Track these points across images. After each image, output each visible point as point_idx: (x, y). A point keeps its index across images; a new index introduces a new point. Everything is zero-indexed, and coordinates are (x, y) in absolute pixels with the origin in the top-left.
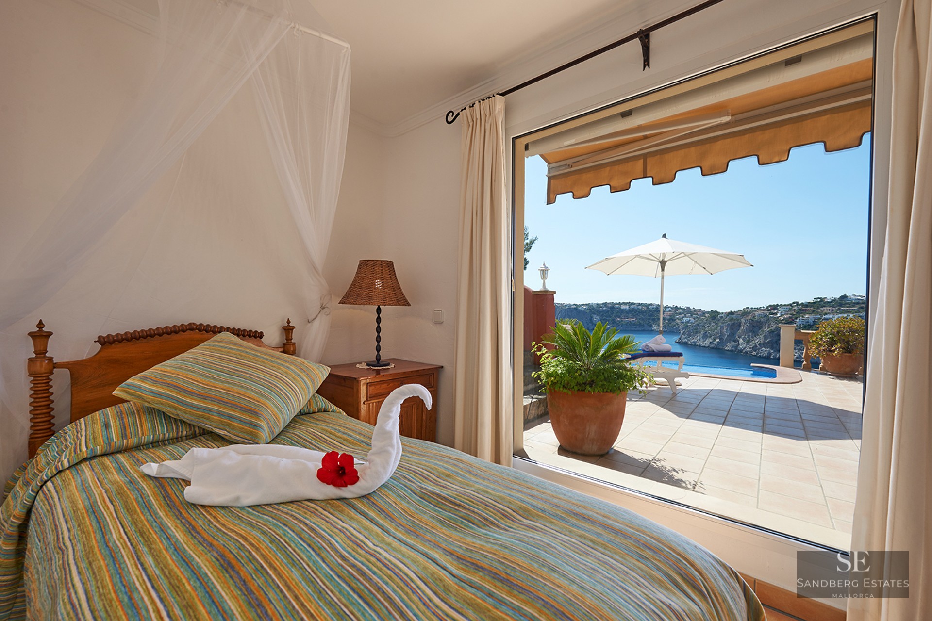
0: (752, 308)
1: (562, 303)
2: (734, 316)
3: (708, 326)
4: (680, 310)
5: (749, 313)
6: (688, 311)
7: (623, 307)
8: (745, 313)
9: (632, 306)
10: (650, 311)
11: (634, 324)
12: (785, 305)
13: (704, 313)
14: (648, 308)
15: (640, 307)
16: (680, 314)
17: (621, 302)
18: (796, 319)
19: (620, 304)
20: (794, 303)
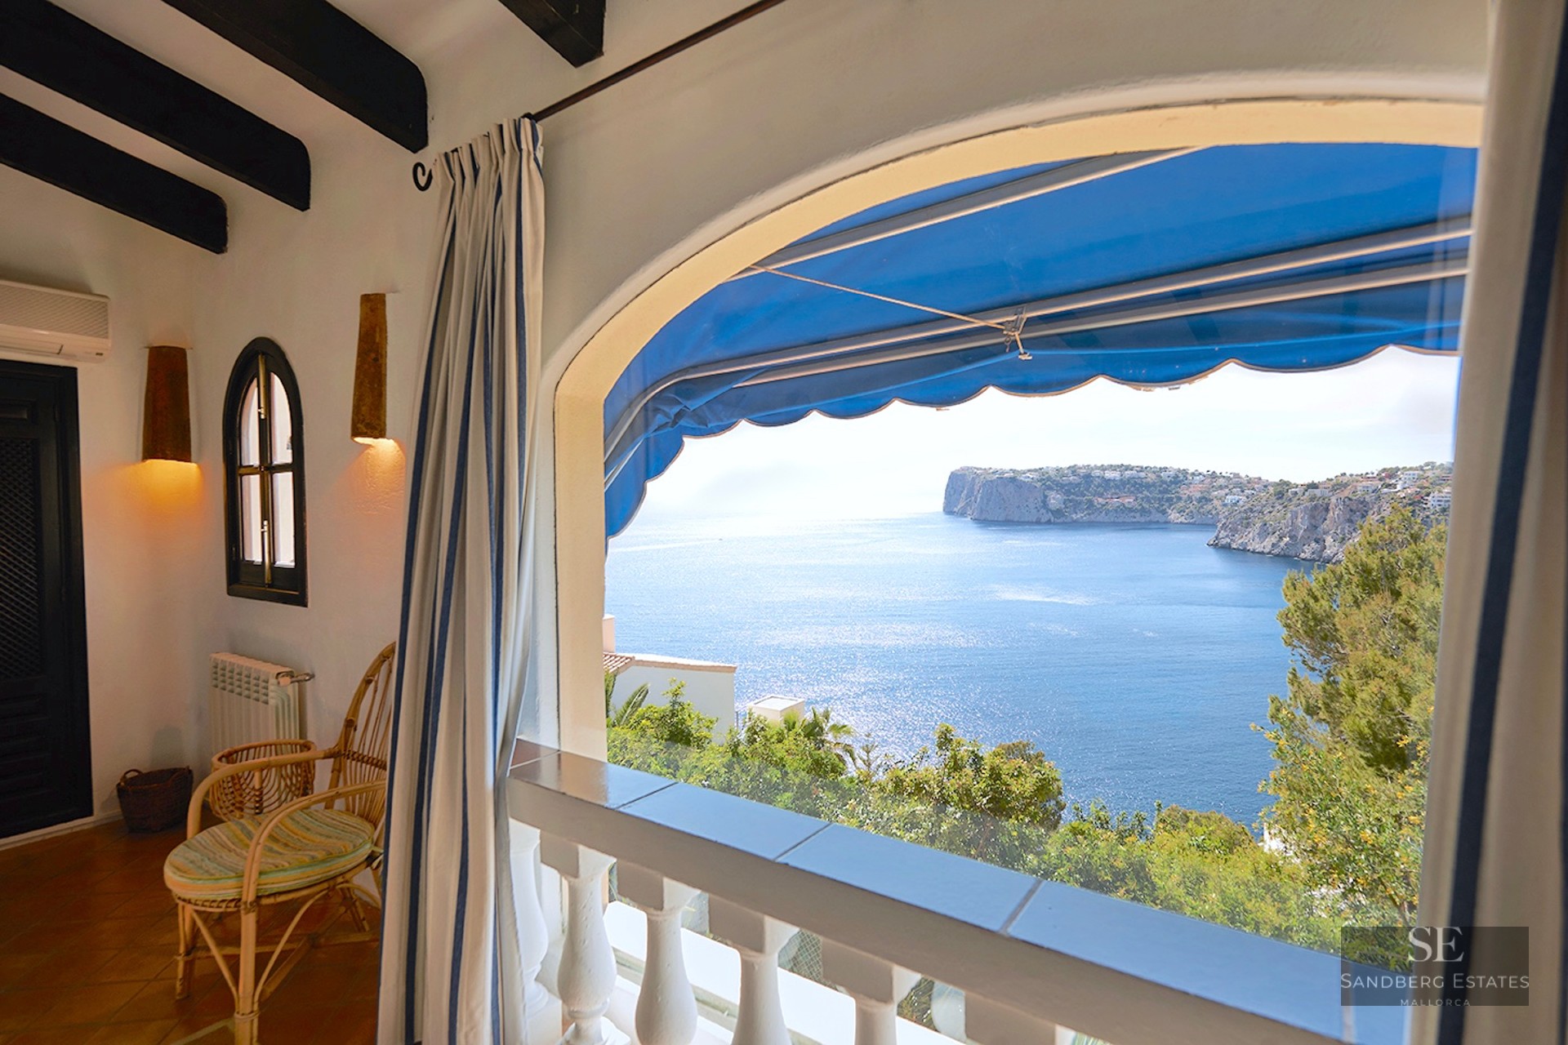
0: (1351, 475)
1: (987, 467)
2: (1317, 492)
3: (1270, 512)
4: (1221, 481)
5: (1346, 485)
6: (1238, 483)
7: (1109, 475)
8: (1338, 485)
9: (1128, 473)
10: (1163, 482)
11: (1131, 510)
12: (1411, 469)
13: (1265, 486)
14: (1159, 476)
15: (1142, 475)
16: (1221, 487)
17: (1106, 464)
18: (1428, 495)
19: (1103, 468)
20: (1427, 464)
